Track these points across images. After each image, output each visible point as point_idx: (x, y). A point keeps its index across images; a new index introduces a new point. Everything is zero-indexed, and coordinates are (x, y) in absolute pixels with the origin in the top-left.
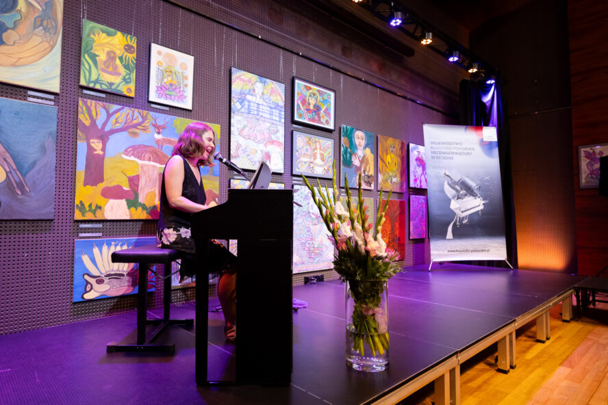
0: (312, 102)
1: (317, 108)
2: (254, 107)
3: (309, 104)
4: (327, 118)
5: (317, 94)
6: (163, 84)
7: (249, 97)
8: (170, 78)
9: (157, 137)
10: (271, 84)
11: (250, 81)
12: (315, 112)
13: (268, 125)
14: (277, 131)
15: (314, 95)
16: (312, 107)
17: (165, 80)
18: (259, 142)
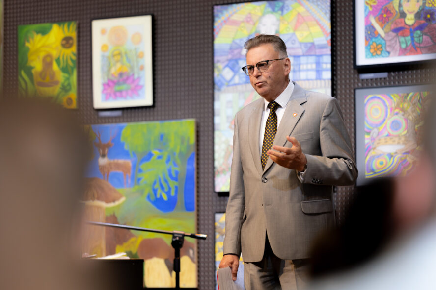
0: (411, 6)
1: (427, 17)
3: (403, 15)
6: (111, 77)
8: (119, 65)
11: (249, 19)
16: (410, 20)
17: (113, 71)
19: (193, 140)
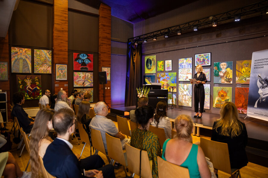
0: (202, 59)
1: (204, 60)
2: (184, 66)
3: (201, 60)
4: (207, 62)
5: (204, 56)
7: (182, 64)
9: (166, 77)
10: (188, 59)
11: (183, 60)
12: (203, 62)
13: (187, 70)
14: (190, 70)
15: (202, 56)
16: (202, 61)
18: (185, 74)
19: (176, 75)
